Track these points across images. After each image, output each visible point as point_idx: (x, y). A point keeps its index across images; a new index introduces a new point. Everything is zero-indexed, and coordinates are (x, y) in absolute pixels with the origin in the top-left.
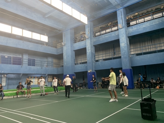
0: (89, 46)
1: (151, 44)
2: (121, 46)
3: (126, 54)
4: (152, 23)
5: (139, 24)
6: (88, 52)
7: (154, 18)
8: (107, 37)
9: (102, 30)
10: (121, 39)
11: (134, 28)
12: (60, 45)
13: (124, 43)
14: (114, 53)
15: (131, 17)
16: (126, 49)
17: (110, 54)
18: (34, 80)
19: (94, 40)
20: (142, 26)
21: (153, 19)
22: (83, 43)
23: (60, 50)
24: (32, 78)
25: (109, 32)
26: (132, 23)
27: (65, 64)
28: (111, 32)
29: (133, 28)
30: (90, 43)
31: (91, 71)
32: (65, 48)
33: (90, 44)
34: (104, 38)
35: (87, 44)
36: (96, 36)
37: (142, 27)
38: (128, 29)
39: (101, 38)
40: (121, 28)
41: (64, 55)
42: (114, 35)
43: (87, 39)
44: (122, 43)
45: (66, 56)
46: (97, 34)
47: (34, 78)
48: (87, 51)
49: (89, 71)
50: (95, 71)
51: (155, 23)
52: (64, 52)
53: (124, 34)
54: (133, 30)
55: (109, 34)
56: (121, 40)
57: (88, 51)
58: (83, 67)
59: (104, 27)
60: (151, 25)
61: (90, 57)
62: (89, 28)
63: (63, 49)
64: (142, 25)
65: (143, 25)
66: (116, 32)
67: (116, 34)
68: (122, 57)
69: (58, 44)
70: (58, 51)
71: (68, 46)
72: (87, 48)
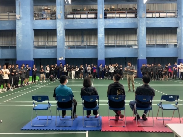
0: (61, 29)
2: (98, 37)
3: (102, 45)
5: (116, 19)
6: (58, 36)
8: (82, 23)
9: (77, 14)
11: (111, 21)
12: (8, 17)
14: (82, 41)
15: (108, 9)
16: (103, 40)
21: (127, 18)
22: (49, 23)
23: (7, 24)
25: (85, 18)
26: (109, 16)
27: (20, 46)
28: (87, 18)
32: (19, 25)
34: (79, 23)
36: (67, 19)
38: (106, 21)
39: (75, 23)
41: (17, 33)
43: (59, 19)
44: (100, 34)
45: (21, 35)
46: (69, 16)
48: (58, 34)
52: (17, 29)
54: (110, 23)
55: (85, 20)
56: (99, 30)
57: (60, 34)
58: (48, 52)
61: (61, 42)
62: (62, 7)
63: (17, 24)
65: (119, 21)
66: (94, 20)
67: (92, 22)
68: (99, 48)
70: (3, 25)
71: (26, 22)
72: (57, 30)
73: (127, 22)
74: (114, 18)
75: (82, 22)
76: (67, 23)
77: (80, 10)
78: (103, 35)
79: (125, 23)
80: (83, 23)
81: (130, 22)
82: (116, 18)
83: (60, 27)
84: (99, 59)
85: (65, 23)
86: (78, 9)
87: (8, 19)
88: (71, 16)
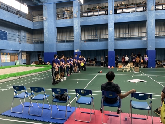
0: (77, 26)
3: (112, 38)
5: (125, 13)
6: (75, 32)
8: (95, 20)
9: (91, 12)
10: (110, 24)
14: (96, 36)
15: (118, 5)
24: (4, 54)
27: (46, 41)
30: (78, 23)
32: (46, 24)
34: (92, 20)
35: (74, 24)
36: (83, 17)
37: (127, 16)
39: (89, 20)
41: (44, 31)
42: (102, 19)
44: (110, 28)
45: (47, 33)
47: (7, 54)
49: (76, 51)
51: (138, 16)
55: (97, 16)
58: (68, 46)
60: (135, 16)
61: (77, 37)
68: (109, 40)
70: (35, 26)
71: (51, 22)
72: (74, 27)
76: (82, 20)
77: (93, 8)
81: (140, 15)
84: (109, 50)
87: (38, 21)
88: (86, 14)
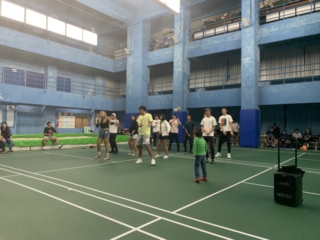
0: (180, 60)
1: (303, 63)
2: (242, 63)
3: (250, 79)
4: (312, 20)
5: (284, 20)
6: (176, 72)
7: (316, 9)
8: (216, 43)
9: (209, 28)
10: (244, 48)
11: (272, 27)
12: (121, 54)
13: (249, 57)
14: (228, 77)
15: (269, 5)
16: (252, 70)
17: (218, 78)
18: (69, 119)
19: (191, 46)
20: (290, 24)
21: (315, 12)
22: (167, 53)
23: (121, 64)
24: (64, 115)
25: (222, 33)
26: (269, 18)
27: (130, 92)
28: (226, 33)
29: (270, 28)
30: (182, 53)
31: (180, 109)
32: (130, 61)
33: (182, 55)
34: (210, 44)
35: (175, 55)
36: (194, 40)
37: (289, 26)
38: (261, 29)
39: (205, 44)
40: (247, 27)
41: (127, 74)
42: (232, 40)
43: (177, 43)
44: (245, 57)
45: (131, 77)
46: (197, 36)
47: (69, 115)
48: (175, 69)
49: (176, 110)
50: (188, 109)
52: (128, 69)
53: (251, 40)
54: (270, 33)
55: (221, 36)
56: (244, 50)
57: (177, 69)
58: (165, 100)
59: (213, 22)
60: (308, 23)
61: (179, 82)
62: (182, 22)
63: (128, 62)
64: (291, 22)
65: (293, 24)
66: (237, 34)
67: (234, 38)
68: (243, 85)
69: (116, 52)
70: (117, 66)
71: (138, 57)
72: (175, 62)
73: (314, 22)
74: (282, 19)
75: (216, 41)
76: (192, 47)
77: (214, 20)
78: (251, 59)
79: (307, 25)
80: (218, 42)
82: (286, 18)
83: (178, 57)
84: (242, 108)
85: (188, 49)
86: (211, 20)
87: (121, 57)
88: (200, 35)
